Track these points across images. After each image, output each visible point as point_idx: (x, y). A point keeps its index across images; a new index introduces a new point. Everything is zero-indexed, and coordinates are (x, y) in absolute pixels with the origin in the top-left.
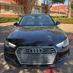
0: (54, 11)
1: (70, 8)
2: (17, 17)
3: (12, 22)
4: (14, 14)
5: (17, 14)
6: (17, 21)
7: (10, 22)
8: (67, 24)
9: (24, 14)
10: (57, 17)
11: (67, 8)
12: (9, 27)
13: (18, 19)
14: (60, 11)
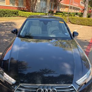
0: (66, 5)
1: (87, 5)
2: (16, 10)
3: (9, 16)
4: (11, 5)
5: (15, 6)
6: (16, 15)
7: (5, 17)
8: (82, 26)
9: (26, 7)
10: (69, 13)
11: (81, 2)
12: (4, 26)
13: (17, 13)
14: (73, 6)
